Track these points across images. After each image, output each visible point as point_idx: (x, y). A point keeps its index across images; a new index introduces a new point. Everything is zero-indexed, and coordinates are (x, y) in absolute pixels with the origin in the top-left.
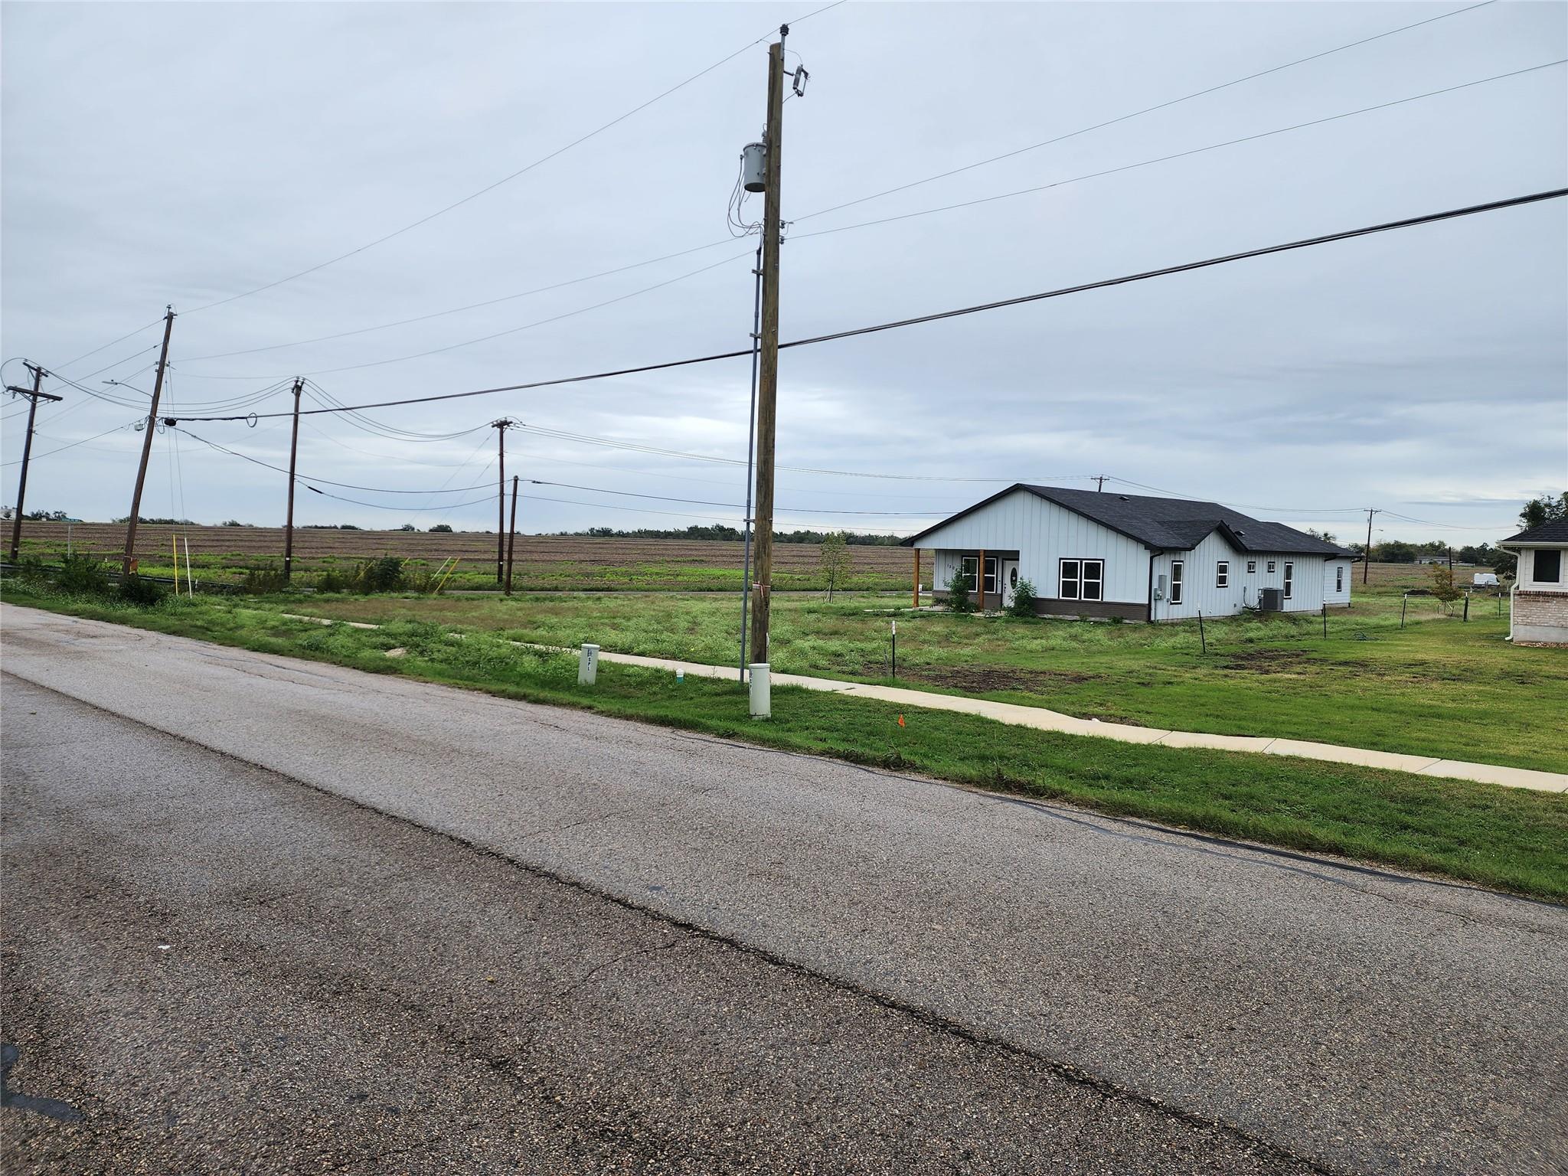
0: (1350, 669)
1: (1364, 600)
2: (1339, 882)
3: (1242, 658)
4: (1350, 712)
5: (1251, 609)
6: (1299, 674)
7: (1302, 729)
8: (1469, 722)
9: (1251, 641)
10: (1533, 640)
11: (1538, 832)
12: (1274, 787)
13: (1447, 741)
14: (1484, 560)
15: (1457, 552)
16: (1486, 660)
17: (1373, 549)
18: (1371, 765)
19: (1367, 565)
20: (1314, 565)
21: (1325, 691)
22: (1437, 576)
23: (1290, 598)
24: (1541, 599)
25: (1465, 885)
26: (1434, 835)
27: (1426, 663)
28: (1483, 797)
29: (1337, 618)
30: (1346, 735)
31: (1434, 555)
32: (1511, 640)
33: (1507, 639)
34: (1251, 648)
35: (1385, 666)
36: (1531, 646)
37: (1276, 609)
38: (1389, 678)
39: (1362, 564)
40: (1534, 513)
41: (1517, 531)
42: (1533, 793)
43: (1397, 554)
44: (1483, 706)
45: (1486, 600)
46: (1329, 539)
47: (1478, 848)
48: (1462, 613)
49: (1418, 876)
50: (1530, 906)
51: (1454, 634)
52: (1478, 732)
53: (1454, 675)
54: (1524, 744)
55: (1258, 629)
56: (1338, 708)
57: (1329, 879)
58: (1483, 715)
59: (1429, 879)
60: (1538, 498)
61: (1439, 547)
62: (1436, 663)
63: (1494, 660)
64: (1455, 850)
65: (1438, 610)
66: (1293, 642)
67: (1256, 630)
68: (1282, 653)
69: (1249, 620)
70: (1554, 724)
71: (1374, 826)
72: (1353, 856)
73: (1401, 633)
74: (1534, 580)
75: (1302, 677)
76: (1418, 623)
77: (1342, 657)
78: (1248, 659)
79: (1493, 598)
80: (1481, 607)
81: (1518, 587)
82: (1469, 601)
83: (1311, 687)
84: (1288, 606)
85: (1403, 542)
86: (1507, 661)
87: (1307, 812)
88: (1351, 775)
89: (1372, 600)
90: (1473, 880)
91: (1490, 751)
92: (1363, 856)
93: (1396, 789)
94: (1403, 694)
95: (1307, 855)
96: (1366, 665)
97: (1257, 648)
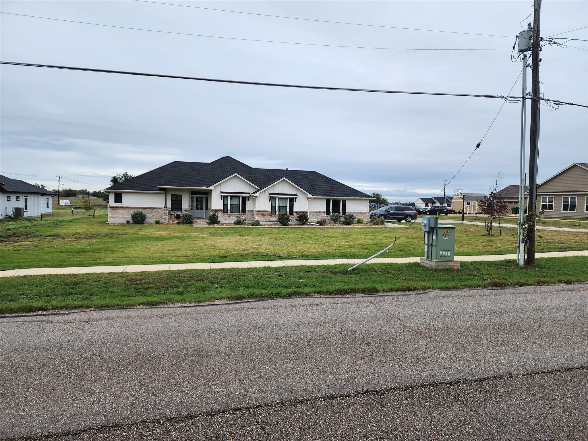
0: (52, 238)
1: (58, 211)
2: (42, 321)
3: (5, 237)
4: (51, 254)
5: (9, 216)
6: (31, 241)
7: (31, 263)
8: (95, 252)
9: (9, 229)
10: (115, 223)
11: (115, 286)
12: (18, 289)
13: (87, 260)
14: (100, 196)
15: (91, 193)
16: (101, 230)
17: (61, 192)
18: (59, 273)
19: (59, 198)
20: (37, 197)
21: (42, 247)
22: (84, 202)
23: (27, 211)
24: (117, 209)
25: (89, 310)
26: (82, 294)
27: (80, 233)
28: (97, 278)
29: (47, 218)
30: (49, 263)
31: (84, 194)
32: (109, 223)
33: (107, 223)
34: (9, 233)
35: (65, 236)
36: (115, 225)
37: (21, 216)
38: (67, 240)
39: (57, 197)
40: (115, 180)
41: (110, 186)
42: (114, 273)
43: (69, 194)
44: (99, 246)
45: (101, 210)
46: (43, 187)
47: (96, 295)
48: (93, 215)
49: (73, 311)
50: (110, 311)
51: (90, 222)
52: (97, 255)
53: (90, 237)
54: (112, 257)
55: (13, 224)
56: (47, 253)
57: (38, 321)
58: (99, 250)
59: (77, 311)
60: (115, 175)
61: (85, 191)
62: (84, 232)
63: (103, 230)
64: (89, 298)
65: (85, 214)
66: (29, 229)
67: (12, 225)
68: (24, 234)
69: (9, 221)
70: (121, 250)
71: (59, 296)
72: (48, 310)
73: (71, 223)
74: (115, 203)
75: (32, 243)
76: (78, 219)
77: (49, 234)
78: (8, 238)
79: (103, 209)
80: (99, 212)
81: (110, 205)
82: (95, 210)
83: (36, 246)
84: (26, 214)
85: (72, 189)
86: (107, 230)
87: (33, 296)
88: (50, 278)
89: (61, 211)
90: (92, 308)
91: (101, 261)
92: (52, 309)
93: (68, 281)
94: (72, 245)
95: (29, 314)
96: (58, 236)
97: (13, 232)
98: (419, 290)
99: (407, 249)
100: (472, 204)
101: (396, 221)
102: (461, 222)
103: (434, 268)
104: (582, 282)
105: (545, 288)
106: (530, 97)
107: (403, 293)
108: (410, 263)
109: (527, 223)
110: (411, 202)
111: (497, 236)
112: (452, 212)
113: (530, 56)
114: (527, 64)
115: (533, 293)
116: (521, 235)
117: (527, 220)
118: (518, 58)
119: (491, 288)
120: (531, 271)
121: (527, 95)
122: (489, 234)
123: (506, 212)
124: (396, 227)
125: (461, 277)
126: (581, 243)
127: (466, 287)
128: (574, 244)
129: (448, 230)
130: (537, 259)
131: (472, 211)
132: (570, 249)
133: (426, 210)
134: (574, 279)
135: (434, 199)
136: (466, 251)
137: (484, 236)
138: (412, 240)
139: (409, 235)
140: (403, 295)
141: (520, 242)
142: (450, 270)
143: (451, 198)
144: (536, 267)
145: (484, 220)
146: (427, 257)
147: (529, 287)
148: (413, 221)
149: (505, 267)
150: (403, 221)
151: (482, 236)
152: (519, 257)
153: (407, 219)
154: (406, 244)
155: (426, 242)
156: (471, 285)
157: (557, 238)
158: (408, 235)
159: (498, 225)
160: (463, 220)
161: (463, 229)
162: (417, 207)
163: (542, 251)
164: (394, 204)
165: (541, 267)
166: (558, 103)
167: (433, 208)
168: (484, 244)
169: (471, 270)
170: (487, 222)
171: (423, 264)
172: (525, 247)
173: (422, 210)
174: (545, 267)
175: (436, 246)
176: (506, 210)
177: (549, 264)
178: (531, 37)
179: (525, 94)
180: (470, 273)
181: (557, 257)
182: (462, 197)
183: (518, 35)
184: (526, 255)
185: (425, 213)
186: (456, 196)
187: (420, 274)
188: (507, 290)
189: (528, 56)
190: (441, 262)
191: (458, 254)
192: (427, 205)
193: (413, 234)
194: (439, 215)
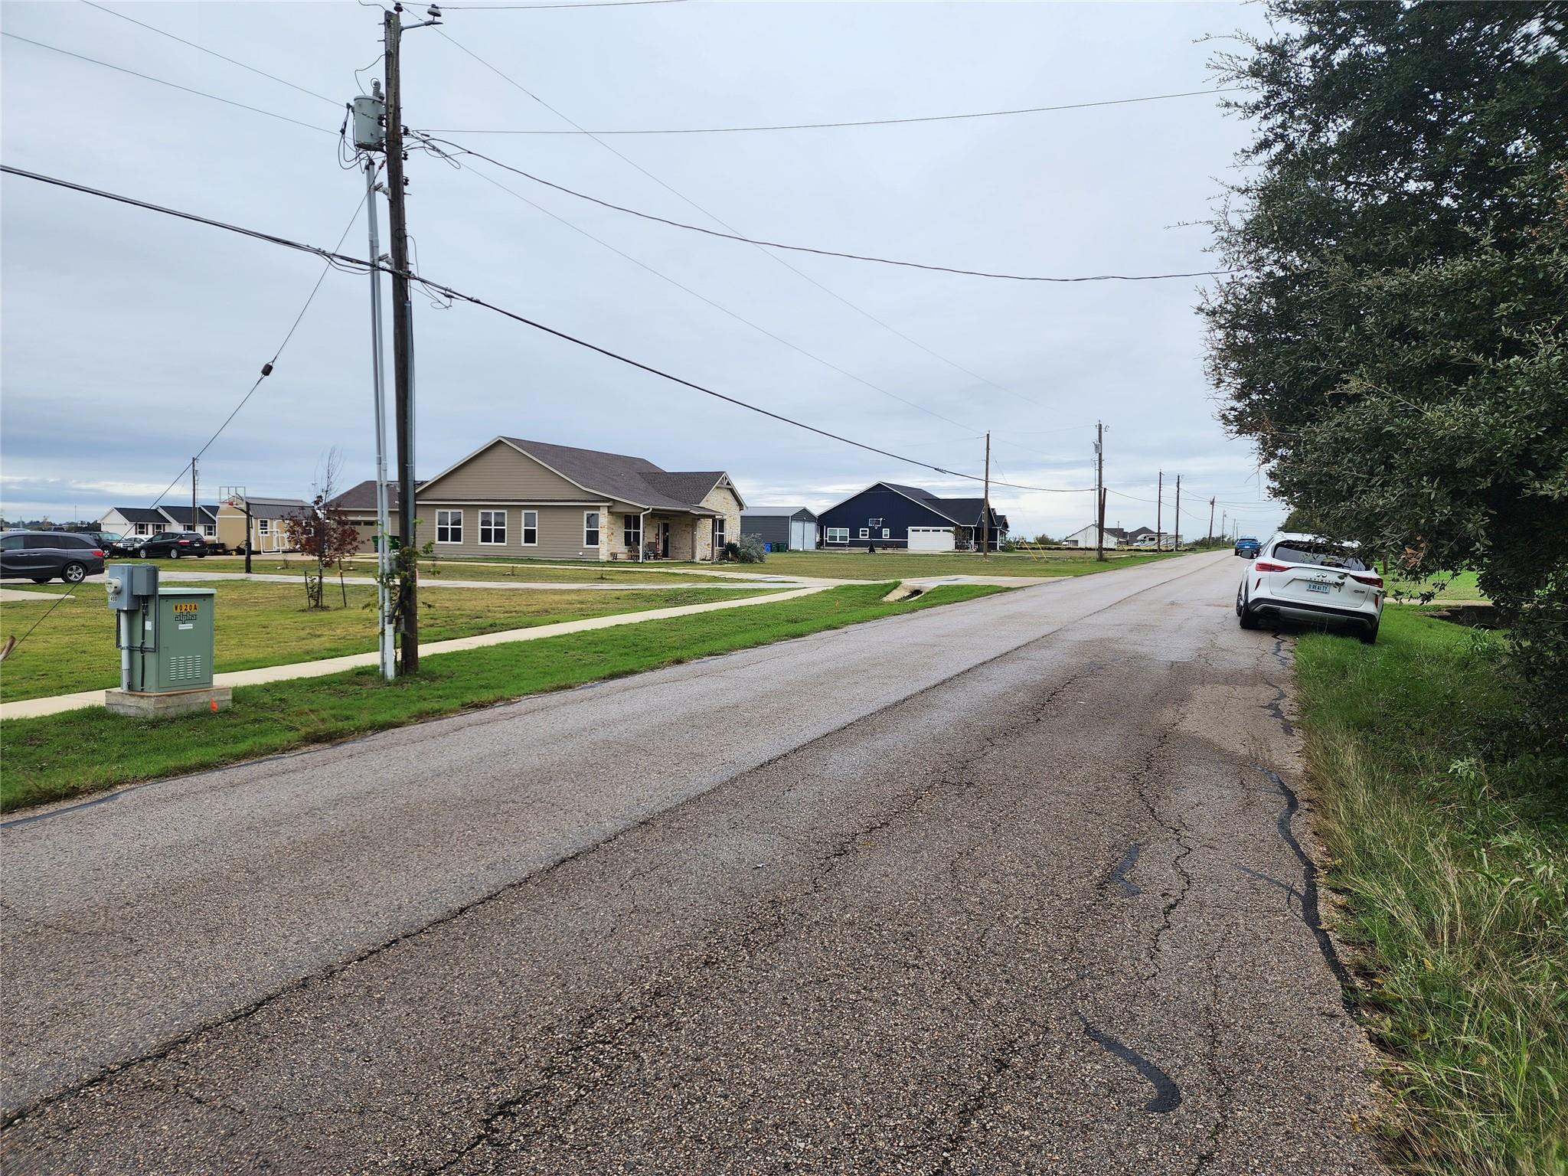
98: (89, 792)
99: (64, 668)
100: (274, 526)
101: (30, 581)
102: (244, 576)
103: (151, 716)
104: (508, 699)
105: (433, 726)
106: (388, 267)
107: (29, 814)
108: (73, 711)
109: (399, 574)
110: (86, 520)
111: (337, 609)
112: (218, 549)
113: (382, 165)
114: (376, 183)
115: (405, 745)
116: (387, 604)
117: (398, 566)
118: (354, 162)
119: (305, 749)
120: (411, 690)
121: (380, 259)
122: (316, 606)
123: (356, 548)
124: (30, 601)
125: (233, 731)
126: (514, 614)
127: (239, 757)
128: (502, 616)
129: (192, 603)
130: (425, 659)
131: (275, 544)
132: (494, 628)
133: (137, 545)
134: (492, 697)
135: (161, 511)
136: (254, 655)
137: (303, 611)
138: (84, 638)
139: (74, 624)
140: (29, 819)
141: (384, 621)
142: (201, 717)
143: (214, 509)
144: (421, 677)
145: (304, 569)
146: (130, 687)
147: (397, 730)
148: (90, 579)
149: (351, 688)
150: (54, 580)
151: (300, 611)
152: (383, 658)
153: (69, 572)
154: (63, 653)
155: (124, 642)
156: (252, 750)
157: (468, 605)
158: (71, 624)
159: (337, 580)
160: (248, 571)
161: (248, 596)
162: (105, 537)
163: (436, 638)
164: (25, 526)
165: (432, 677)
166: (449, 294)
167: (158, 540)
168: (303, 634)
169: (264, 707)
170: (311, 573)
171: (115, 709)
172: (395, 632)
173: (121, 545)
174: (440, 676)
175: (156, 650)
176: (355, 544)
177: (449, 667)
178: (381, 118)
179: (376, 257)
180: (262, 715)
181: (467, 649)
182: (244, 506)
183: (352, 103)
184: (399, 651)
185: (135, 554)
186: (227, 505)
187: (104, 741)
188: (345, 746)
189: (378, 163)
190: (174, 695)
191: (228, 668)
192: (141, 529)
193: (90, 618)
194: (178, 557)
